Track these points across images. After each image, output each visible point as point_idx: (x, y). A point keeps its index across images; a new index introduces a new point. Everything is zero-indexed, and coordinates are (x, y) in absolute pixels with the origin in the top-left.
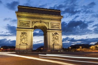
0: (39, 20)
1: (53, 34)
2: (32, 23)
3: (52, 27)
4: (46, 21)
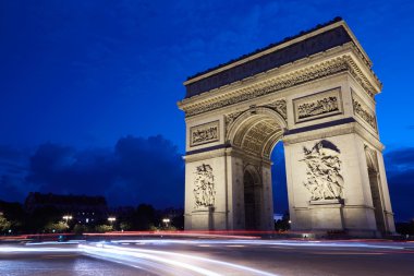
0: (245, 106)
1: (305, 150)
2: (226, 123)
3: (300, 117)
4: (273, 99)
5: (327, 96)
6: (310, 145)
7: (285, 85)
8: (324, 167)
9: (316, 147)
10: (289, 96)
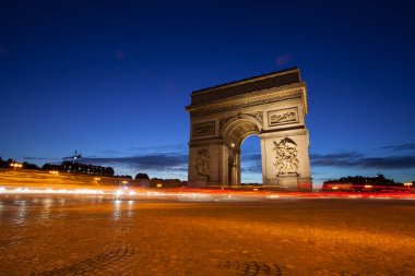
0: (235, 113)
1: (275, 143)
3: (272, 123)
4: (254, 110)
5: (289, 111)
6: (278, 141)
7: (263, 102)
8: (287, 154)
9: (282, 141)
10: (265, 109)
